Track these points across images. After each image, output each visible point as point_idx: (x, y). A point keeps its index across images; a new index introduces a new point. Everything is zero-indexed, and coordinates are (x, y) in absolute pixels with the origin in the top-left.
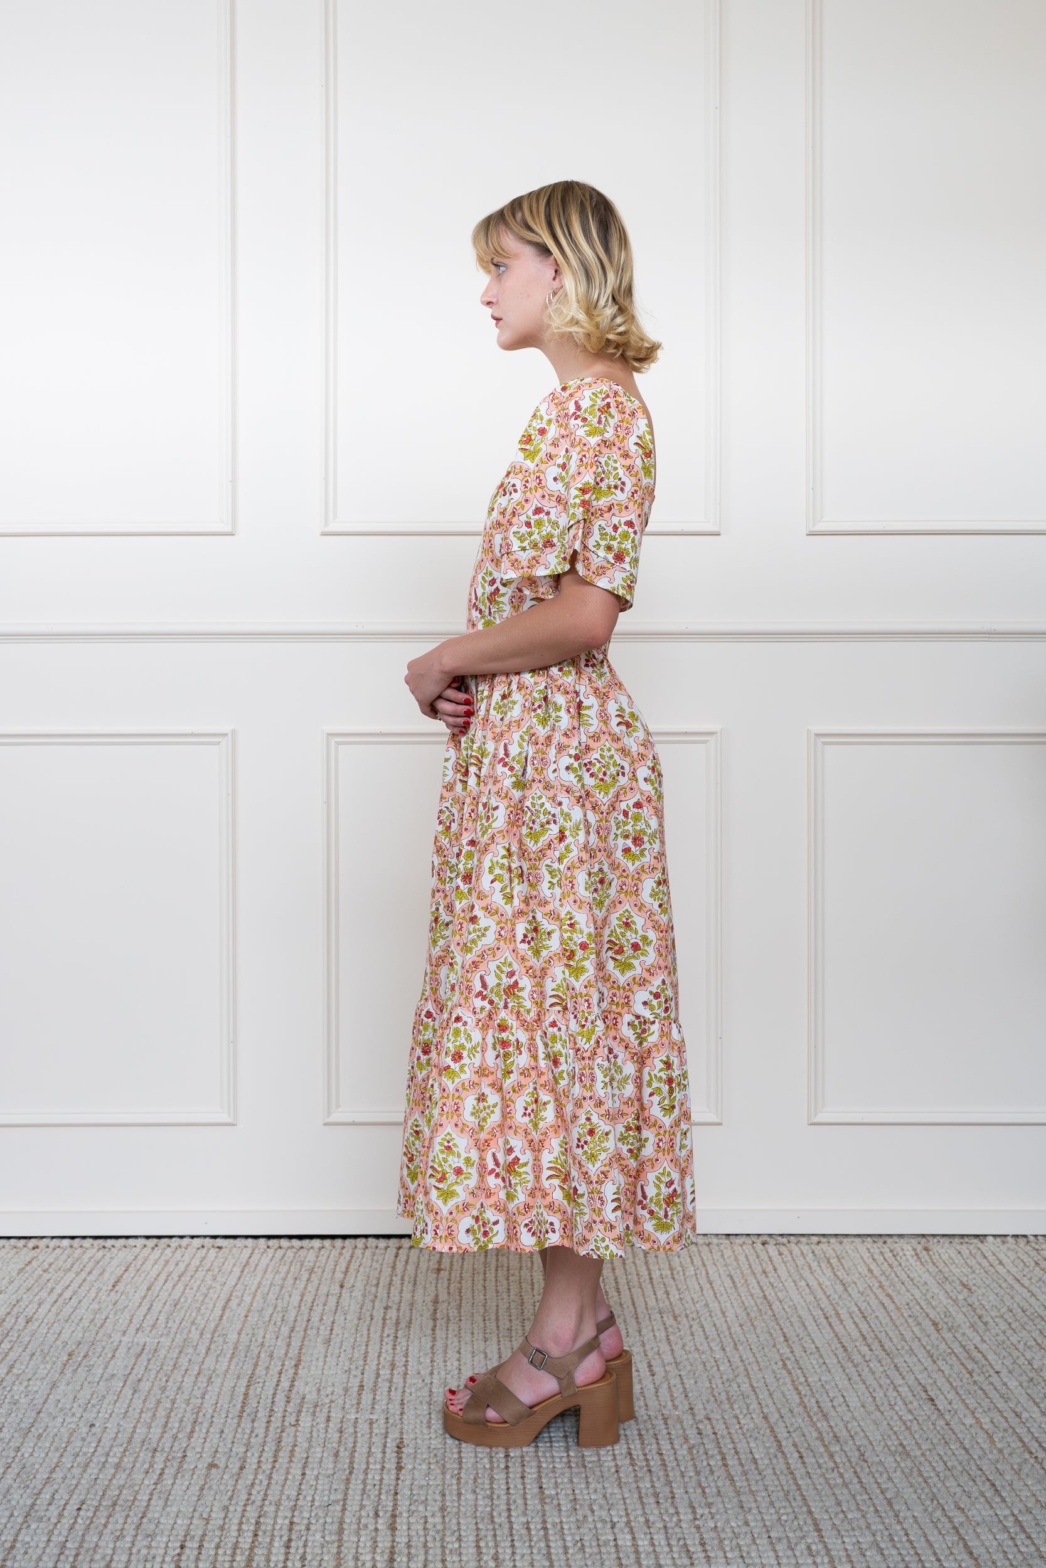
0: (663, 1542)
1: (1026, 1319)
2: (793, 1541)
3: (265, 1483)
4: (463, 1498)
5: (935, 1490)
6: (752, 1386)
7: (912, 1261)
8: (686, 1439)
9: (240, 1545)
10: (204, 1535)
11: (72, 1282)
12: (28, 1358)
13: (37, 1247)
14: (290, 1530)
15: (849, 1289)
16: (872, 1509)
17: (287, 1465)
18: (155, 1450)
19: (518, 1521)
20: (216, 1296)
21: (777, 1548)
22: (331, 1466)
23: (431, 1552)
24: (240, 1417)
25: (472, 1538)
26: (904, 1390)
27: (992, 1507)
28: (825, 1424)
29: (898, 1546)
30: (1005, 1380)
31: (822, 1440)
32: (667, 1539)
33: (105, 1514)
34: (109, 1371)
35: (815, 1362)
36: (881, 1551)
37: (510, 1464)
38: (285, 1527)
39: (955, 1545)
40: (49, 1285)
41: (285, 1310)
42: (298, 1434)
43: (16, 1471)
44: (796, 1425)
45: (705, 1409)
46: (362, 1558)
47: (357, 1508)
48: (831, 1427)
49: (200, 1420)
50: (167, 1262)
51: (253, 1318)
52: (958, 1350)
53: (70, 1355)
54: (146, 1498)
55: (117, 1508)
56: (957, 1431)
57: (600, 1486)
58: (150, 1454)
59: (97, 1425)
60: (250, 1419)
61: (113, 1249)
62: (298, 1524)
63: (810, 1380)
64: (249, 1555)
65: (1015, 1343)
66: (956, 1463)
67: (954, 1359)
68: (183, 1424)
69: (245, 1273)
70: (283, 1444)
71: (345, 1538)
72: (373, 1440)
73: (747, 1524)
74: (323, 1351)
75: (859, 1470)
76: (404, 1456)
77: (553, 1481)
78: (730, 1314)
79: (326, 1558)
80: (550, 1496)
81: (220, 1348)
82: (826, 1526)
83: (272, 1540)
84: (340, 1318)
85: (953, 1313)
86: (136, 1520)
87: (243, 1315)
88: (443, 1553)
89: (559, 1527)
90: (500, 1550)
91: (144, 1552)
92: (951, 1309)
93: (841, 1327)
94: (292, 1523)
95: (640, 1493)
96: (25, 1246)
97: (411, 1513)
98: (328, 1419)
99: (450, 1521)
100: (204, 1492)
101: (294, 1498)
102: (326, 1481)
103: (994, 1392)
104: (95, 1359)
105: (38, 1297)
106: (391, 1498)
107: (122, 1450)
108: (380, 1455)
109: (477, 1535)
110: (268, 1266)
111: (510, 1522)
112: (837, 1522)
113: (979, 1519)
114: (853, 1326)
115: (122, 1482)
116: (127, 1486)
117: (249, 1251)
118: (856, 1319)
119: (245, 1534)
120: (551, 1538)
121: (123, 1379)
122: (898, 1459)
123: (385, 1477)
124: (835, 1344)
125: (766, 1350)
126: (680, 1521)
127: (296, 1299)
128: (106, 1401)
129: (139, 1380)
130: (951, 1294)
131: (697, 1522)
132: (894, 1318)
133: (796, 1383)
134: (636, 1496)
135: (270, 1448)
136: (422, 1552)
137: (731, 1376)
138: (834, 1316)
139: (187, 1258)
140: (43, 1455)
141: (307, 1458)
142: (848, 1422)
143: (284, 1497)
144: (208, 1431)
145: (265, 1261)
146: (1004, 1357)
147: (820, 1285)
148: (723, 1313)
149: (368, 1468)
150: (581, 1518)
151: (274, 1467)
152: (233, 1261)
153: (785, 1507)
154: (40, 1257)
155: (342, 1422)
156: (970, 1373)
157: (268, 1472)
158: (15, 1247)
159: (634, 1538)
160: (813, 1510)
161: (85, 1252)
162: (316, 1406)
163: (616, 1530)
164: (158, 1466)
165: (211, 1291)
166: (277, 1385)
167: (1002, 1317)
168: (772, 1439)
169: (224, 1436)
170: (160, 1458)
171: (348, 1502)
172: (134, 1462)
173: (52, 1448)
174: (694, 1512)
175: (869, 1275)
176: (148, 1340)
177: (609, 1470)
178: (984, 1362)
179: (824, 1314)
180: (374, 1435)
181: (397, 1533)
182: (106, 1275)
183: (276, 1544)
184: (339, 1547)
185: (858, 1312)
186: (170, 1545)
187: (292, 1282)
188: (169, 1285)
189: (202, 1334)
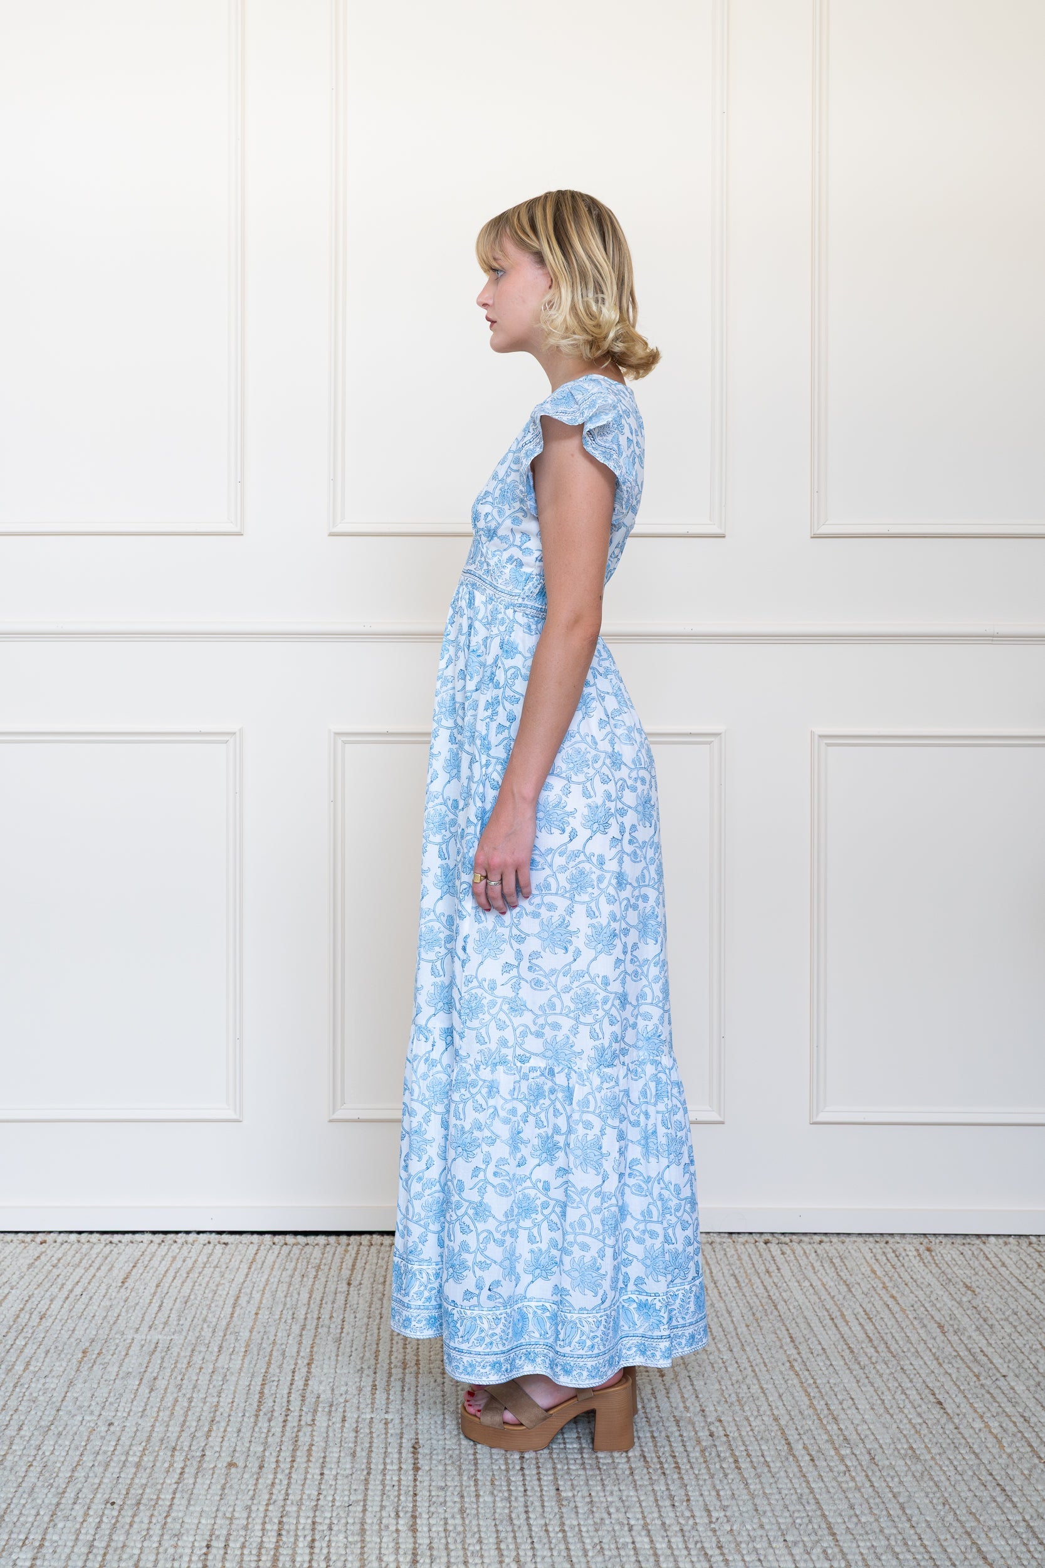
0: (681, 1545)
1: (1031, 1322)
2: (809, 1545)
3: (285, 1482)
4: (481, 1500)
5: (946, 1495)
6: (762, 1388)
7: (916, 1261)
8: (699, 1442)
9: (265, 1545)
10: (229, 1534)
11: (81, 1277)
12: (43, 1355)
13: (45, 1242)
14: (313, 1530)
15: (853, 1290)
16: (884, 1513)
17: (305, 1465)
18: (174, 1449)
19: (537, 1523)
20: (225, 1293)
21: (794, 1552)
22: (348, 1466)
23: (453, 1554)
24: (257, 1416)
25: (492, 1540)
26: (912, 1393)
27: (1004, 1513)
28: (835, 1427)
29: (913, 1550)
30: (1013, 1384)
31: (833, 1443)
32: (685, 1542)
33: (130, 1513)
34: (124, 1368)
35: (821, 1364)
36: (896, 1555)
37: (525, 1466)
38: (308, 1527)
39: (969, 1550)
40: (60, 1281)
41: (295, 1307)
42: (314, 1433)
43: (39, 1469)
44: (806, 1428)
45: (716, 1411)
46: (385, 1559)
47: (378, 1509)
48: (840, 1429)
49: (217, 1419)
50: (174, 1258)
51: (264, 1315)
52: (964, 1353)
53: (84, 1352)
54: (169, 1497)
55: (142, 1507)
56: (967, 1436)
57: (616, 1488)
58: (169, 1453)
59: (116, 1424)
60: (266, 1418)
61: (120, 1244)
62: (321, 1523)
63: (818, 1381)
64: (275, 1555)
65: (1021, 1346)
66: (966, 1468)
67: (960, 1362)
68: (201, 1423)
69: (252, 1270)
70: (299, 1443)
71: (368, 1539)
72: (389, 1440)
73: (762, 1526)
74: (335, 1349)
75: (870, 1474)
76: (420, 1456)
77: (569, 1483)
78: (736, 1314)
79: (350, 1558)
80: (567, 1499)
81: (232, 1346)
82: (840, 1530)
83: (296, 1540)
84: (349, 1317)
85: (958, 1316)
86: (161, 1519)
87: (254, 1312)
88: (465, 1555)
89: (577, 1529)
90: (522, 1553)
91: (171, 1551)
92: (956, 1312)
93: (846, 1328)
94: (314, 1523)
95: (655, 1495)
96: (32, 1241)
97: (431, 1515)
98: (344, 1420)
99: (470, 1522)
100: (226, 1491)
101: (315, 1498)
102: (346, 1481)
103: (1002, 1395)
104: (110, 1357)
105: (49, 1293)
106: (410, 1499)
107: (141, 1449)
108: (396, 1456)
109: (497, 1537)
110: (274, 1262)
111: (529, 1525)
112: (851, 1526)
113: (991, 1523)
114: (859, 1328)
115: (144, 1481)
116: (149, 1485)
117: (256, 1247)
118: (862, 1321)
119: (269, 1534)
120: (570, 1540)
121: (138, 1378)
122: (909, 1463)
123: (402, 1477)
124: (841, 1346)
125: (773, 1351)
126: (696, 1524)
127: (305, 1296)
128: (124, 1400)
129: (155, 1379)
130: (955, 1296)
131: (713, 1526)
132: (899, 1320)
133: (805, 1385)
134: (652, 1499)
135: (287, 1447)
136: (444, 1554)
137: (740, 1378)
138: (839, 1317)
139: (193, 1254)
140: (64, 1454)
141: (324, 1457)
142: (858, 1425)
143: (305, 1497)
144: (225, 1431)
145: (271, 1258)
146: (1009, 1361)
147: (824, 1285)
148: (729, 1313)
149: (385, 1469)
150: (599, 1521)
151: (292, 1467)
152: (240, 1258)
153: (799, 1511)
154: (48, 1252)
155: (357, 1422)
156: (977, 1376)
157: (287, 1471)
158: (23, 1242)
159: (652, 1541)
160: (827, 1513)
161: (92, 1247)
162: (331, 1406)
163: (634, 1533)
164: (178, 1465)
165: (220, 1288)
166: (291, 1384)
167: (1007, 1319)
168: (784, 1442)
169: (241, 1435)
170: (179, 1458)
171: (369, 1503)
172: (155, 1461)
173: (72, 1446)
174: (710, 1516)
175: (873, 1275)
176: (160, 1337)
177: (624, 1473)
178: (990, 1365)
179: (830, 1315)
180: (389, 1435)
181: (418, 1534)
182: (115, 1271)
183: (300, 1545)
184: (362, 1548)
185: (863, 1313)
186: (196, 1544)
187: (300, 1279)
188: (178, 1282)
189: (214, 1332)
